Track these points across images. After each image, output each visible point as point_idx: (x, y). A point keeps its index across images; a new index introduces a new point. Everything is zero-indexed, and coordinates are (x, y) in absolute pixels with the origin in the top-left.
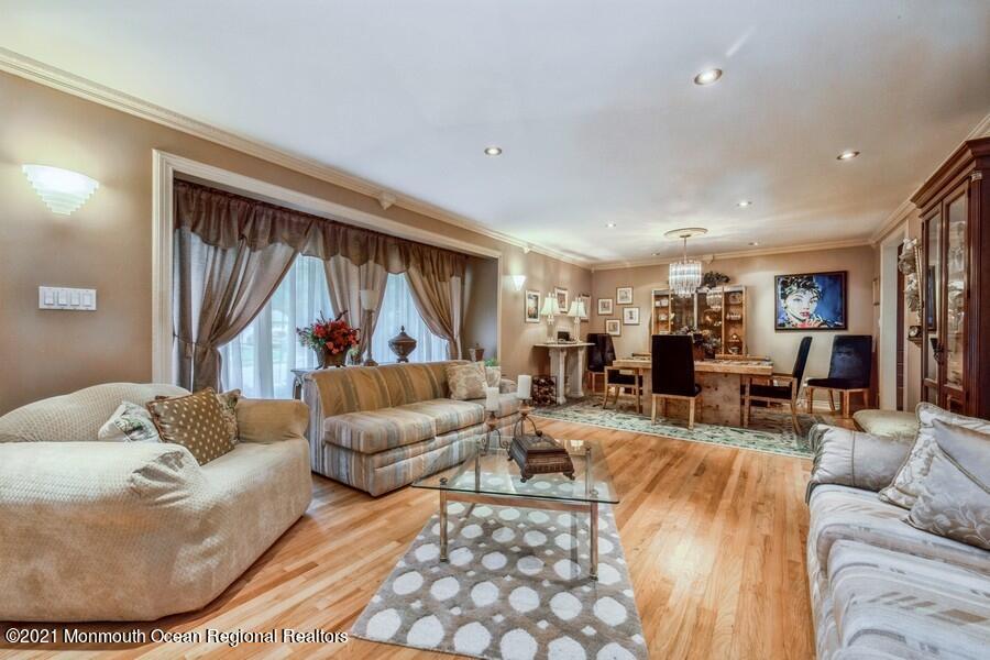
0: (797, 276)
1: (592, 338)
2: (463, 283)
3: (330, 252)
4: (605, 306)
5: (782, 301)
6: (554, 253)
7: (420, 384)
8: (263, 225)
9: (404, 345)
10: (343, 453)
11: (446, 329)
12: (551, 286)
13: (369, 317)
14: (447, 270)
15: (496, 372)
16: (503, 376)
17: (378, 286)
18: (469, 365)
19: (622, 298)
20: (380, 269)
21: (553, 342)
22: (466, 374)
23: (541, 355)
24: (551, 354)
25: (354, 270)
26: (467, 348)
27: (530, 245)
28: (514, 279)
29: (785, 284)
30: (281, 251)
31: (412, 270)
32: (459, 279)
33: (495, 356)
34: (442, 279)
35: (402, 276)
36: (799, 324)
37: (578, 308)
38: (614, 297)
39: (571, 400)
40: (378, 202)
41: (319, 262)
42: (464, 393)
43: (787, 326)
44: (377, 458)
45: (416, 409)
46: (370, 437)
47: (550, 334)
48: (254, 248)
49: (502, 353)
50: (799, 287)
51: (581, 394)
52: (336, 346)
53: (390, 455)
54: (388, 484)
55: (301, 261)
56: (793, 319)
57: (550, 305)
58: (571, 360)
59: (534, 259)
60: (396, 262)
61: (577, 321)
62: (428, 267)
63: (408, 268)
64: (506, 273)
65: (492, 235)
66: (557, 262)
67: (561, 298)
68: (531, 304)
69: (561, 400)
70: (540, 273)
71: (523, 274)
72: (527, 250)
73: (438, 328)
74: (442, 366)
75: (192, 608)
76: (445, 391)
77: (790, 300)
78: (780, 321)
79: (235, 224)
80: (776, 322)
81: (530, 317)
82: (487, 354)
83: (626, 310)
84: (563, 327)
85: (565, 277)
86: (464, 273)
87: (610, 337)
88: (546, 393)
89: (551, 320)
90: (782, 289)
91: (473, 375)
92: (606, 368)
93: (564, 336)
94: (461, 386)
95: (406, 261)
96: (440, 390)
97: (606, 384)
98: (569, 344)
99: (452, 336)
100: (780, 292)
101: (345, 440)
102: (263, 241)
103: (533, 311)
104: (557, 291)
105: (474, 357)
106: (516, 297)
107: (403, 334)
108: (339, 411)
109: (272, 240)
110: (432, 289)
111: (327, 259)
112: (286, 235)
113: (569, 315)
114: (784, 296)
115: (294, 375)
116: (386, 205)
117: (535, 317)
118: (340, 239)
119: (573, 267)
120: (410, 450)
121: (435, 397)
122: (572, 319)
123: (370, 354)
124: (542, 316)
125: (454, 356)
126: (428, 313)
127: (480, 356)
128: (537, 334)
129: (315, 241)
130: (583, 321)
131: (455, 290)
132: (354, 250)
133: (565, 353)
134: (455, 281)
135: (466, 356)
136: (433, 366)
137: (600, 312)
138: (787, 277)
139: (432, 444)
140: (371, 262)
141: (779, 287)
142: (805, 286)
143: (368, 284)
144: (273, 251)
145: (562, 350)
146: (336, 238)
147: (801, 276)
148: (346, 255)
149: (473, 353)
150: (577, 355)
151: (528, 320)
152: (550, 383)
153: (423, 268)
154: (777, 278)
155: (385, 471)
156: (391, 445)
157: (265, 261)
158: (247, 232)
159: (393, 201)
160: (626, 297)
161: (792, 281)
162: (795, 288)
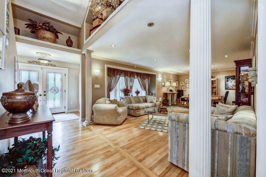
0: (231, 76)
1: (178, 91)
2: (148, 80)
3: (125, 76)
4: (182, 83)
5: (227, 82)
6: (169, 72)
7: (141, 100)
8: (116, 72)
9: (138, 93)
10: (130, 110)
11: (145, 89)
12: (168, 80)
13: (131, 87)
14: (145, 77)
15: (156, 98)
16: (157, 99)
17: (133, 82)
18: (150, 96)
19: (186, 81)
20: (133, 78)
21: (168, 92)
22: (149, 98)
23: (166, 95)
24: (168, 95)
25: (129, 79)
26: (149, 93)
27: (163, 71)
28: (159, 79)
29: (228, 78)
30: (118, 76)
31: (139, 78)
32: (148, 79)
33: (155, 94)
34: (144, 79)
35: (137, 79)
36: (231, 88)
37: (174, 84)
38: (184, 81)
39: (172, 105)
40: (134, 67)
41: (123, 78)
42: (149, 101)
43: (228, 88)
44: (136, 111)
45: (141, 104)
46: (135, 107)
47: (168, 90)
48: (114, 76)
49: (157, 94)
50: (231, 79)
51: (175, 104)
52: (127, 93)
53: (138, 110)
54: (138, 115)
55: (121, 77)
56: (230, 87)
57: (168, 84)
58: (173, 96)
59: (163, 74)
60: (136, 77)
61: (174, 87)
62: (142, 77)
63: (138, 77)
64: (158, 77)
65: (154, 70)
66: (170, 74)
67: (170, 82)
68: (163, 83)
69: (170, 105)
70: (165, 77)
71: (161, 77)
72: (162, 72)
73: (143, 89)
74: (145, 96)
75: (119, 124)
76: (146, 101)
77: (229, 82)
78: (226, 87)
79: (112, 73)
80: (225, 87)
81: (163, 86)
82: (154, 94)
83: (187, 84)
84: (171, 88)
85: (171, 77)
86: (149, 78)
87: (183, 90)
88: (167, 103)
89: (168, 87)
90: (227, 79)
91: (151, 98)
92: (180, 98)
93: (171, 91)
94: (149, 100)
95: (138, 76)
96: (145, 101)
97: (181, 101)
98: (172, 92)
99: (146, 91)
100: (226, 80)
101: (131, 108)
102: (116, 75)
103: (164, 85)
104: (169, 80)
105: (151, 95)
106: (160, 82)
107: (137, 90)
108: (129, 104)
109: (117, 75)
110: (142, 81)
111: (125, 77)
112: (119, 74)
113: (173, 86)
114: (227, 81)
115: (120, 98)
116: (135, 67)
117: (164, 86)
118: (127, 73)
119: (174, 75)
120: (141, 110)
121: (144, 102)
122: (173, 87)
123: (132, 94)
124: (166, 86)
125: (147, 95)
126: (141, 86)
127: (152, 95)
128: (164, 90)
129: (123, 74)
130: (176, 87)
131: (147, 82)
132: (129, 75)
133: (171, 94)
134: (147, 79)
135: (149, 95)
136: (144, 96)
137: (181, 85)
138: (228, 76)
139: (145, 110)
140: (132, 77)
141: (226, 79)
142: (233, 79)
143: (131, 81)
144: (117, 77)
145: (170, 94)
146: (126, 74)
147: (232, 76)
148: (128, 76)
149: (151, 94)
150: (174, 95)
151: (162, 87)
152: (168, 101)
153: (141, 77)
154: (226, 77)
155: (138, 113)
156: (138, 109)
157: (116, 78)
158: (114, 74)
159: (136, 66)
160: (187, 81)
161: (229, 77)
162: (230, 79)
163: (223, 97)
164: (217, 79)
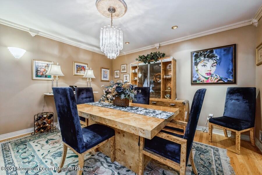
0: (204, 51)
4: (117, 74)
5: (195, 67)
29: (197, 56)
36: (205, 81)
38: (120, 70)
43: (198, 82)
50: (205, 57)
56: (201, 77)
77: (199, 66)
78: (194, 79)
80: (191, 79)
83: (124, 76)
90: (195, 60)
100: (194, 62)
114: (196, 64)
137: (115, 77)
138: (198, 52)
141: (194, 58)
142: (208, 57)
147: (206, 50)
151: (36, 78)
154: (192, 53)
160: (125, 69)
161: (201, 54)
162: (202, 58)
163: (187, 105)
164: (175, 60)
